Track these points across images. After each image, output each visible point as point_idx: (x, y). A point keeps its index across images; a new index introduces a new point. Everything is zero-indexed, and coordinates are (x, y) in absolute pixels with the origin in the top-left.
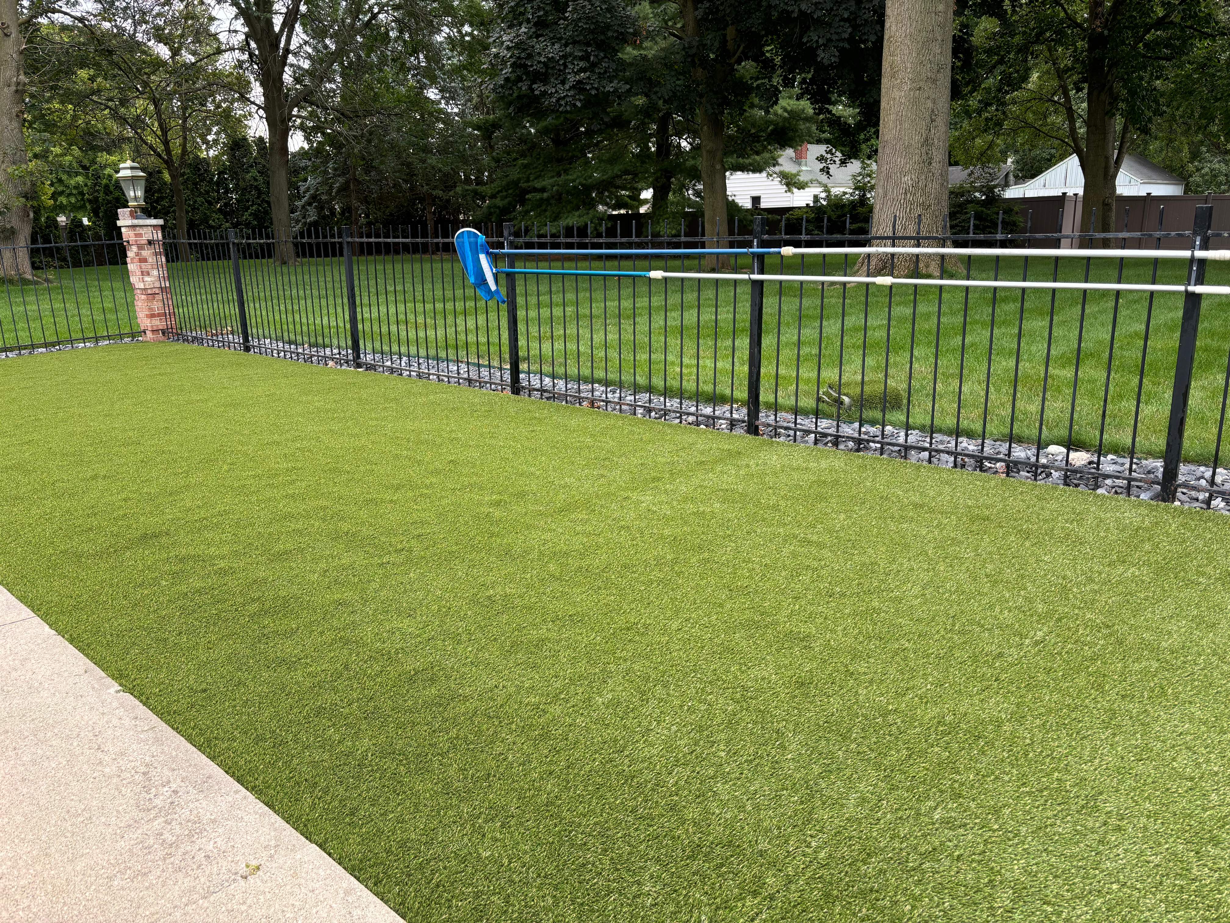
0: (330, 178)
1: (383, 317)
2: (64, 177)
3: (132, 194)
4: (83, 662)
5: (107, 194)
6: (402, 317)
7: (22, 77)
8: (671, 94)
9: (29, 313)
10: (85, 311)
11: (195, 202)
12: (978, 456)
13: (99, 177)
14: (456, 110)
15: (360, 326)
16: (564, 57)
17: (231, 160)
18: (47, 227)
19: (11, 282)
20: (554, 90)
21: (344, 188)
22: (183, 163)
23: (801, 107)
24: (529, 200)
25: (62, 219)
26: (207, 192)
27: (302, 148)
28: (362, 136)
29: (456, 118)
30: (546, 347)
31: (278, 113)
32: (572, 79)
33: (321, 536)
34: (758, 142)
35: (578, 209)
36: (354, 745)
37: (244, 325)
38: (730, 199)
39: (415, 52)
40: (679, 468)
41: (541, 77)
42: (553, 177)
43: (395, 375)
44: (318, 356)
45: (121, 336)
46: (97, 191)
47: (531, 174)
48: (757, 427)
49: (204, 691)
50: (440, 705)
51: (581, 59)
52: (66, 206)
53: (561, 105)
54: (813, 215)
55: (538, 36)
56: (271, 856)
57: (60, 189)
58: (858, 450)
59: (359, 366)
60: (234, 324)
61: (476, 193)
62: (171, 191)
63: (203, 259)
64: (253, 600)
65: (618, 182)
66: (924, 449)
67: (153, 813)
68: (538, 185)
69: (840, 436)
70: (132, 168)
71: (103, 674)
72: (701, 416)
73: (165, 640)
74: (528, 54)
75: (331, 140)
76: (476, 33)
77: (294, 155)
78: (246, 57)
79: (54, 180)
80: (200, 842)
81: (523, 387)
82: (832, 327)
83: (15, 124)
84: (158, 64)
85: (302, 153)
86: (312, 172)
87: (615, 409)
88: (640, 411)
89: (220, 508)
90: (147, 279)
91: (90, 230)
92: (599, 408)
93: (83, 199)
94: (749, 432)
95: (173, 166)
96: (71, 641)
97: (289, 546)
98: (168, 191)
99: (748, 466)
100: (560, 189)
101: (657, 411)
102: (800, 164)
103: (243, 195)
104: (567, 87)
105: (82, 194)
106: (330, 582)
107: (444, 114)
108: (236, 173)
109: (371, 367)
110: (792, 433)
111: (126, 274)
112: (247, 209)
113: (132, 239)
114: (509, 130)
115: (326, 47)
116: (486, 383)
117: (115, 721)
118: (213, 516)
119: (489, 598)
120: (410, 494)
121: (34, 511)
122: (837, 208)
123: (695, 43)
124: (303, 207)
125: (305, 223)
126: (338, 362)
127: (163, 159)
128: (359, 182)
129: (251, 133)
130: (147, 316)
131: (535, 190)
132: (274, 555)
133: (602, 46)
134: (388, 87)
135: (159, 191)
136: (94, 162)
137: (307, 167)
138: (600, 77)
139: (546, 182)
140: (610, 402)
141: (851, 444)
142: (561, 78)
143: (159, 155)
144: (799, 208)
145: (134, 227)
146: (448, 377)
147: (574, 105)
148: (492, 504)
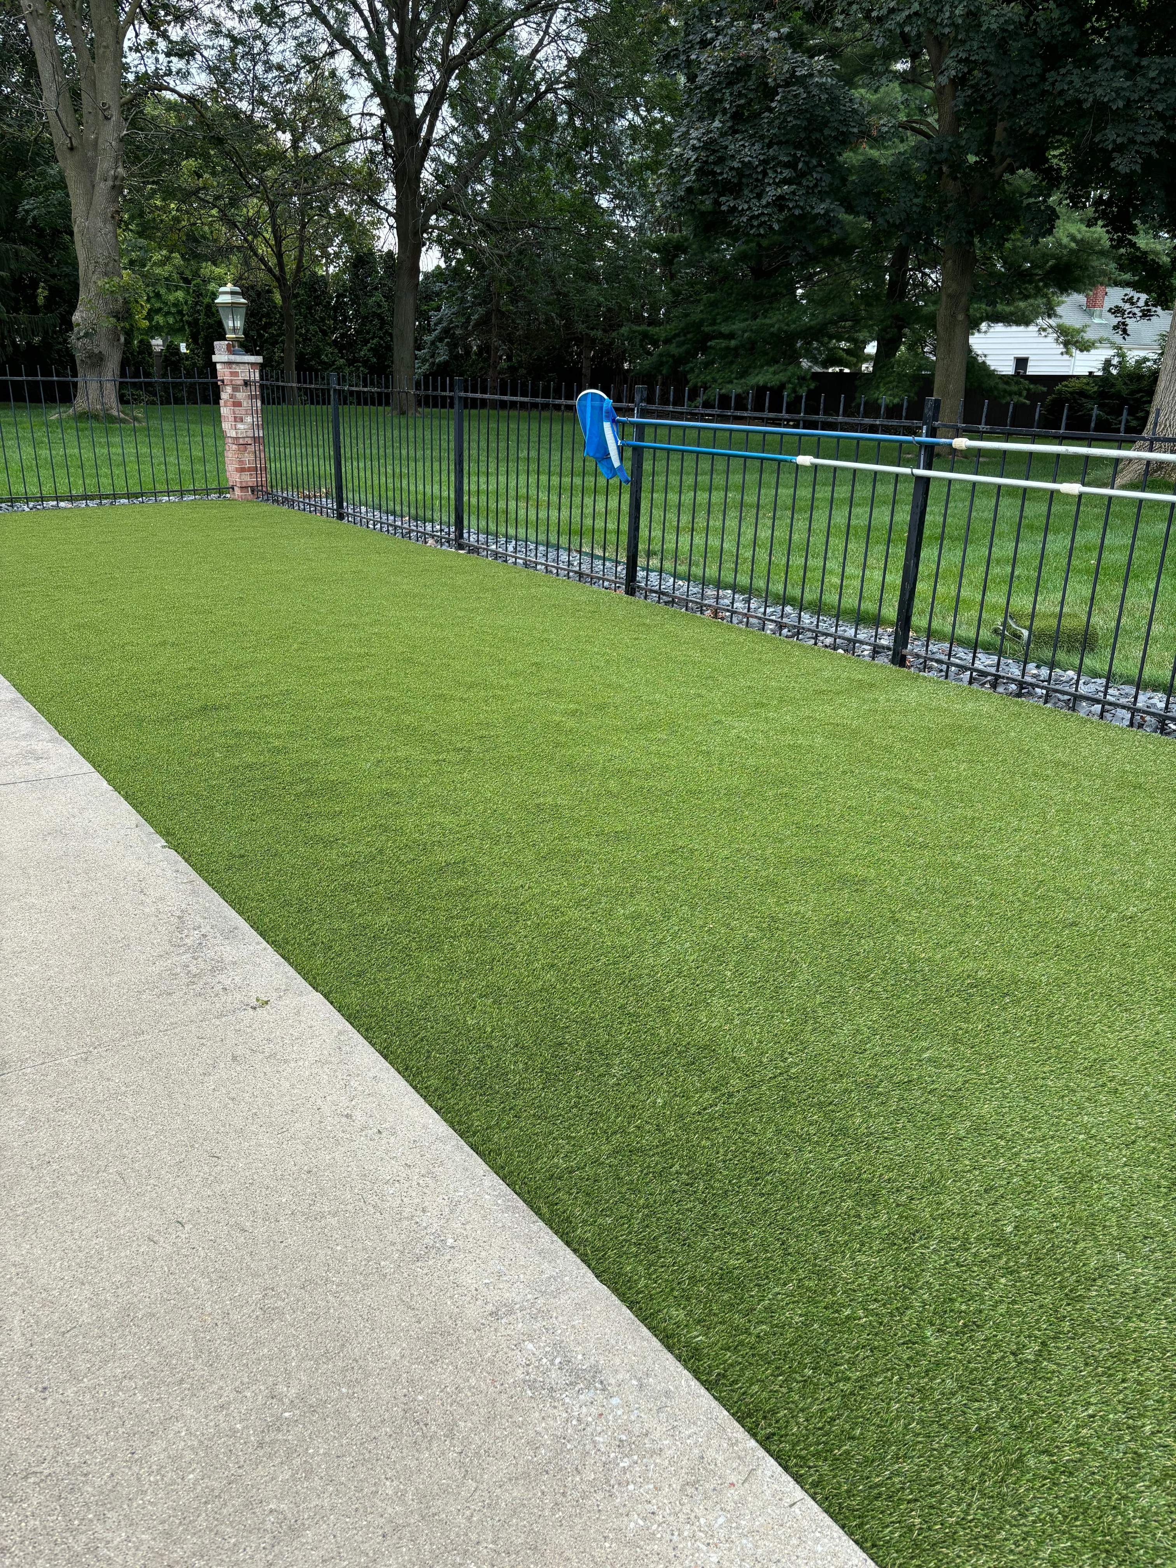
0: (468, 308)
1: (502, 490)
2: (163, 291)
3: (231, 324)
4: (135, 817)
5: (208, 317)
6: (523, 491)
7: (120, 170)
8: (903, 216)
9: (113, 457)
10: (172, 459)
11: (308, 331)
12: (1160, 715)
13: (201, 294)
14: (633, 223)
15: (466, 498)
16: (765, 162)
17: (355, 276)
18: (140, 353)
19: (96, 417)
20: (746, 206)
21: (484, 321)
22: (297, 281)
23: (1096, 235)
24: (710, 347)
25: (157, 343)
26: (323, 319)
27: (438, 267)
28: (509, 256)
29: (632, 235)
30: (684, 540)
31: (411, 223)
32: (771, 193)
33: (382, 726)
34: (1030, 282)
35: (777, 362)
36: (374, 919)
37: (339, 488)
38: (980, 360)
39: (586, 144)
40: (792, 695)
41: (733, 189)
42: (746, 320)
43: (500, 561)
44: (418, 532)
45: (207, 491)
46: (198, 312)
47: (718, 314)
48: (904, 658)
49: (242, 856)
50: (464, 896)
51: (787, 165)
52: (162, 327)
53: (752, 226)
54: (1096, 388)
55: (736, 132)
56: (280, 997)
57: (157, 305)
58: (1019, 695)
59: (461, 547)
60: (329, 486)
61: (645, 336)
62: (282, 315)
63: (312, 403)
64: (302, 780)
65: (832, 330)
66: (1098, 701)
67: (183, 949)
68: (725, 329)
69: (1000, 677)
70: (232, 293)
71: (152, 830)
72: (839, 637)
73: (212, 808)
74: (719, 158)
75: (473, 257)
76: (669, 119)
77: (427, 275)
78: (379, 147)
79: (151, 295)
80: (221, 978)
81: (639, 587)
82: (1058, 544)
83: (109, 227)
84: (276, 156)
85: (438, 274)
86: (447, 298)
87: (741, 622)
88: (771, 626)
89: (283, 687)
90: (240, 426)
91: (187, 360)
92: (722, 619)
93: (182, 320)
94: (893, 661)
95: (285, 284)
96: (126, 797)
97: (348, 733)
98: (278, 316)
99: (876, 700)
100: (753, 335)
101: (790, 627)
102: (1092, 315)
103: (363, 324)
104: (764, 202)
105: (180, 312)
106: (381, 772)
107: (617, 228)
108: (357, 296)
109: (474, 550)
110: (944, 667)
111: (217, 419)
112: (366, 342)
113: (227, 378)
114: (695, 254)
115: (478, 136)
116: (599, 578)
117: (158, 871)
118: (274, 695)
119: (538, 805)
120: (482, 693)
121: (103, 672)
122: (1131, 381)
123: (946, 146)
124: (433, 343)
125: (433, 363)
126: (439, 541)
127: (274, 276)
128: (503, 313)
129: (378, 244)
130: (237, 470)
131: (722, 336)
132: (330, 740)
133: (814, 148)
134: (548, 192)
135: (268, 315)
136: (196, 274)
137: (441, 291)
138: (808, 193)
139: (737, 326)
140: (736, 612)
141: (1013, 687)
142: (757, 190)
143: (270, 270)
144: (1078, 377)
145: (230, 363)
146: (557, 568)
147: (771, 227)
148: (565, 713)
